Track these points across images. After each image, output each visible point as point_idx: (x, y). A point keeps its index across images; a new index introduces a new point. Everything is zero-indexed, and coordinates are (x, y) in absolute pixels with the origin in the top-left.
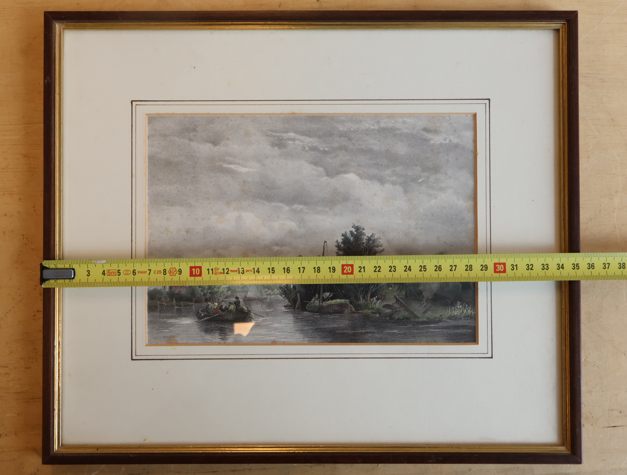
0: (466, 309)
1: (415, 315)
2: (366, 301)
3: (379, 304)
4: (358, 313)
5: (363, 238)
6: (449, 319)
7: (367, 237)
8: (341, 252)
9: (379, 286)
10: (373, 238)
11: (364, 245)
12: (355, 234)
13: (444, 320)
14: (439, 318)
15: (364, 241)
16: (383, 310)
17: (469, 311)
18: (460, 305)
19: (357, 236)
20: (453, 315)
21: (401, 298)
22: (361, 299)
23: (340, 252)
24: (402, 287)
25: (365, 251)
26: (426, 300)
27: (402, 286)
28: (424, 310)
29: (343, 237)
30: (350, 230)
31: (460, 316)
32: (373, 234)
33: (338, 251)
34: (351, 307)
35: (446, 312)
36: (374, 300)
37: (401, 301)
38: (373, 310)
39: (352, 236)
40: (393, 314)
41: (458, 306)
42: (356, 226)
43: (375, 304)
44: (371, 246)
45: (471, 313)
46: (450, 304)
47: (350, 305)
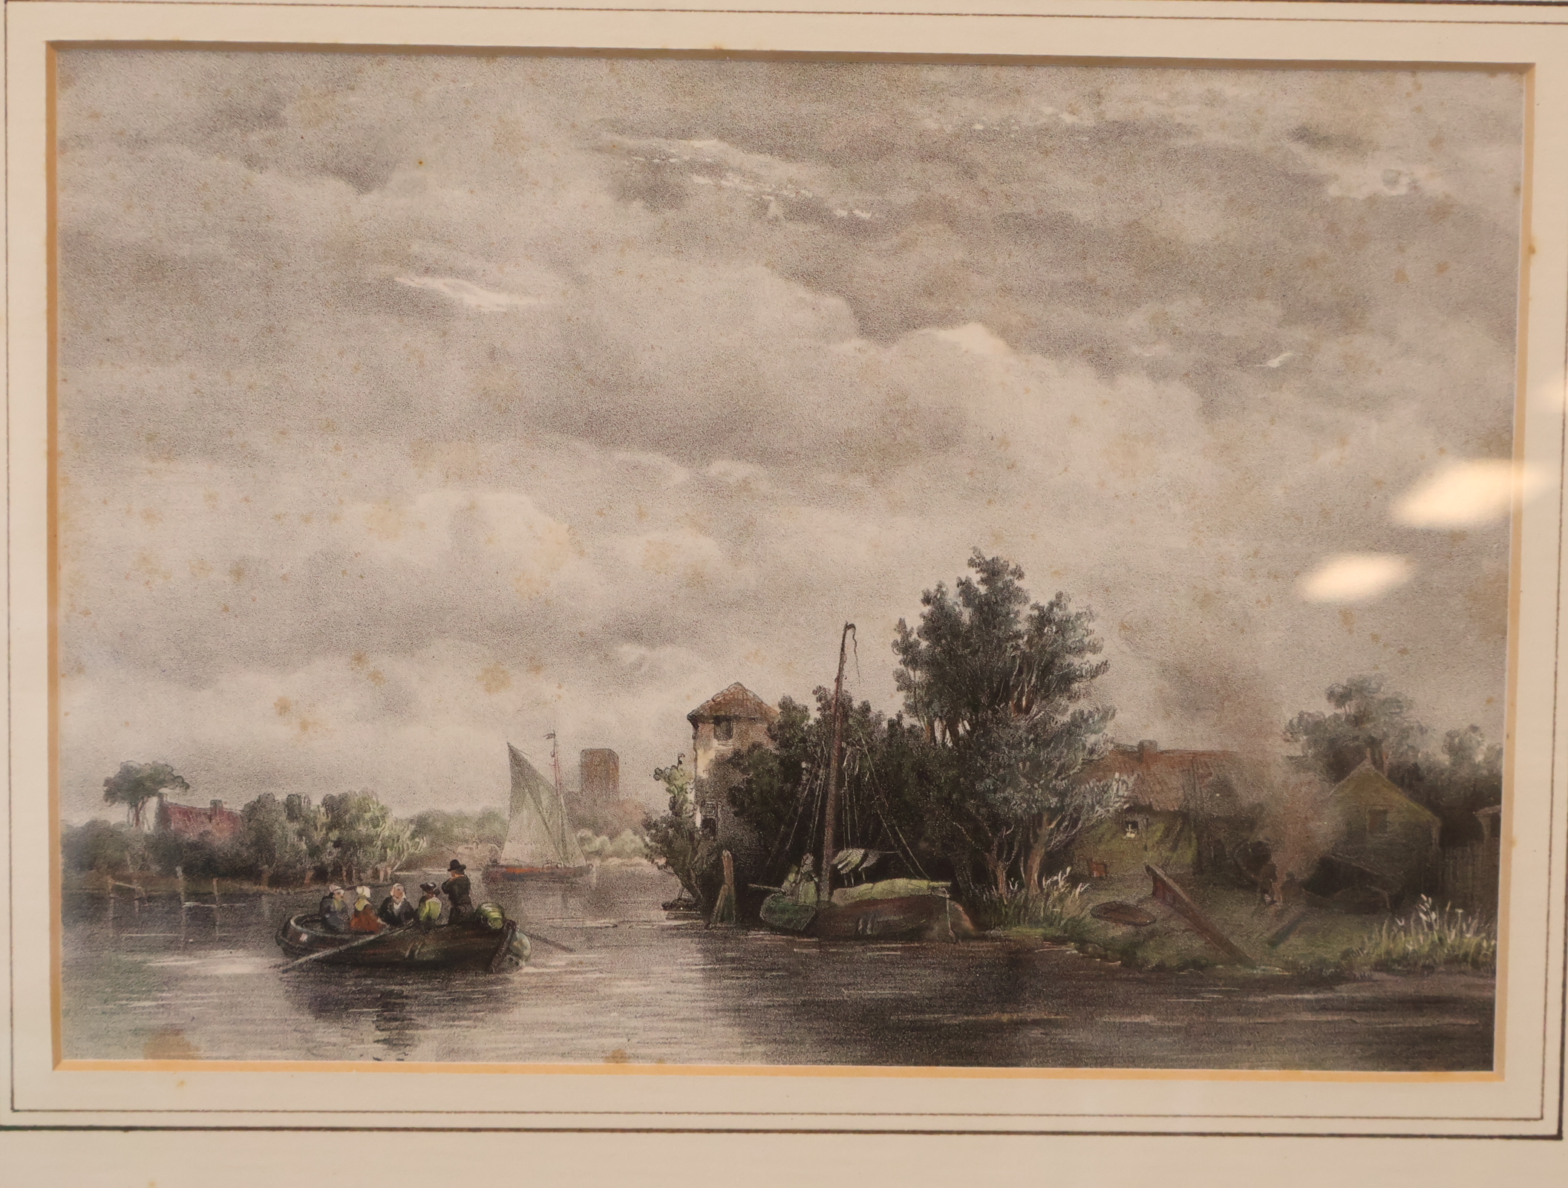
0: (1458, 926)
1: (1232, 950)
2: (1021, 886)
3: (1078, 903)
4: (984, 938)
5: (1017, 613)
6: (1381, 971)
7: (1033, 608)
8: (918, 673)
9: (1079, 826)
10: (1060, 613)
11: (1020, 642)
12: (980, 597)
13: (1358, 975)
14: (1337, 966)
15: (1022, 626)
16: (1094, 926)
17: (1468, 936)
18: (1433, 909)
19: (988, 604)
20: (1397, 952)
21: (1177, 879)
22: (1002, 876)
23: (911, 673)
24: (1181, 830)
25: (1025, 670)
26: (1283, 888)
27: (1184, 823)
28: (1274, 931)
29: (927, 609)
30: (959, 579)
31: (1429, 956)
32: (1059, 596)
33: (902, 667)
34: (954, 912)
35: (1370, 938)
36: (1057, 882)
37: (1177, 888)
38: (1051, 925)
39: (968, 603)
40: (1136, 945)
41: (1422, 915)
42: (988, 558)
43: (1061, 899)
44: (1049, 649)
45: (1479, 946)
46: (1388, 907)
47: (953, 903)
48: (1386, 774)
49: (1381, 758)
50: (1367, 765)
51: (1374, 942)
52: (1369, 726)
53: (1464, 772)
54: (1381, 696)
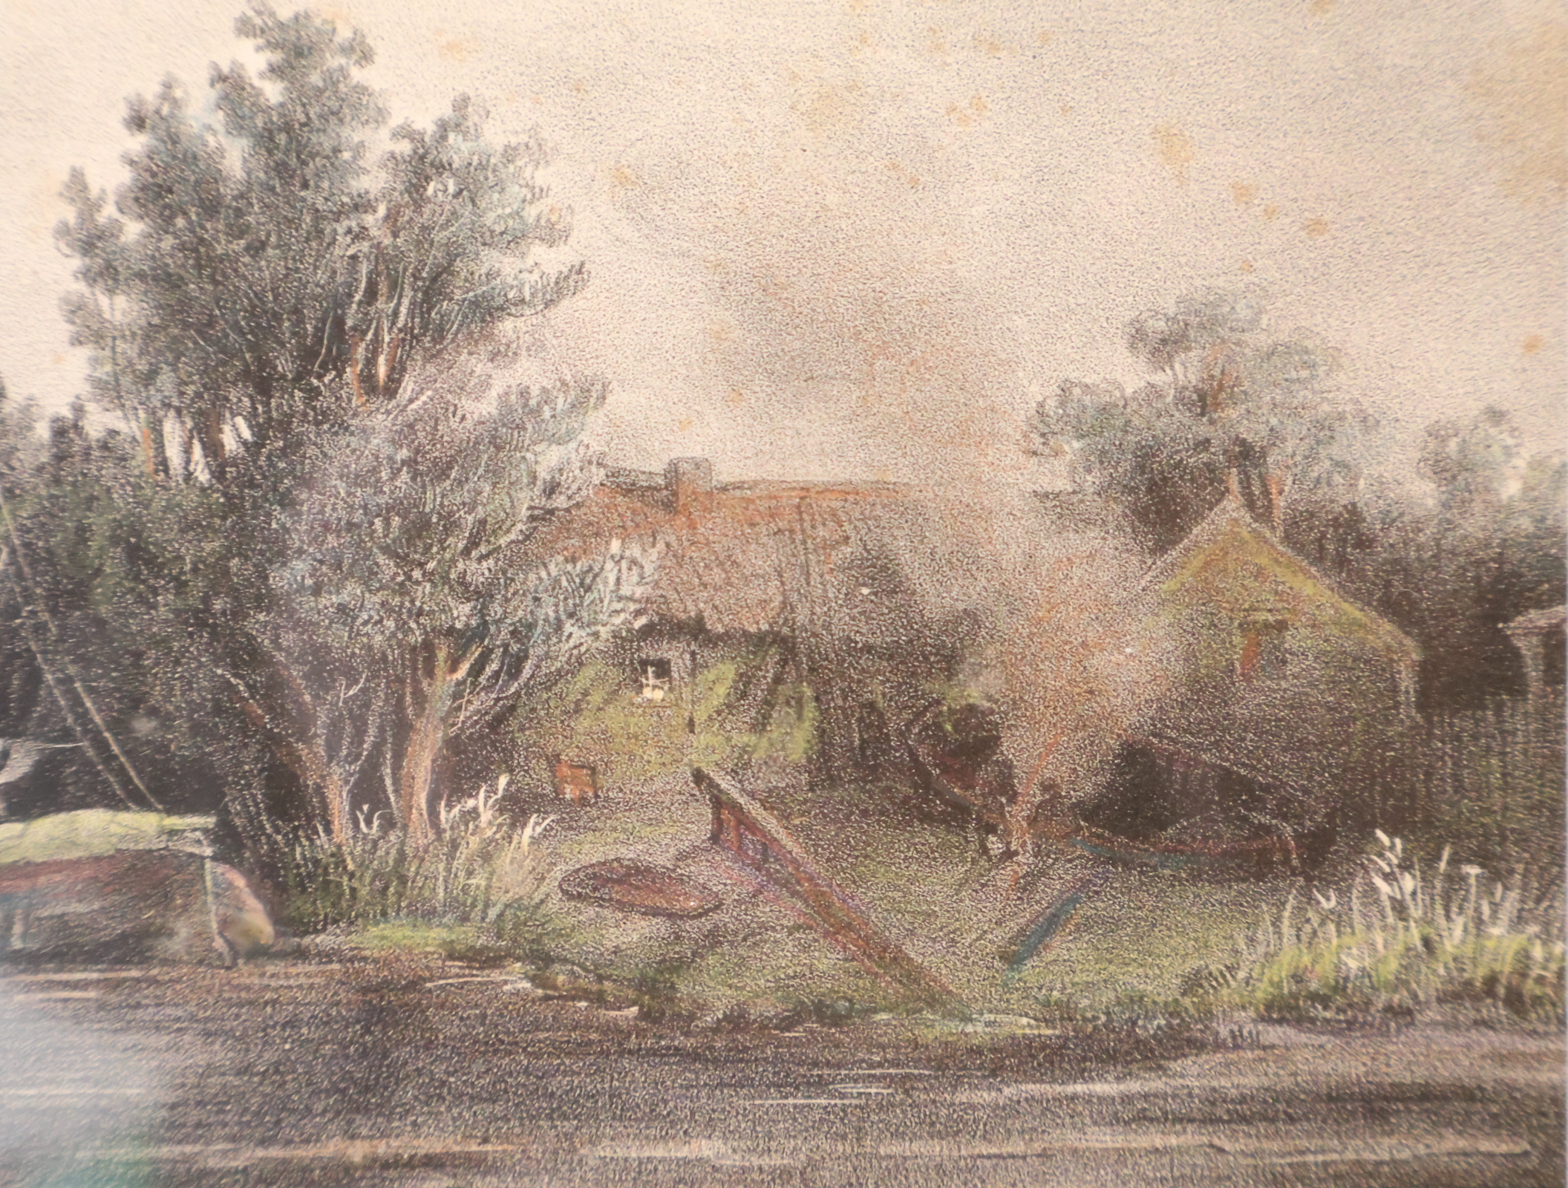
0: (1470, 907)
1: (913, 975)
2: (389, 824)
3: (528, 864)
4: (301, 954)
5: (359, 149)
6: (1280, 1021)
7: (396, 135)
8: (121, 301)
9: (527, 671)
10: (465, 147)
11: (369, 219)
12: (266, 110)
13: (1224, 1032)
14: (1173, 1011)
15: (372, 181)
16: (571, 921)
17: (1495, 931)
18: (1406, 866)
19: (287, 128)
20: (1320, 975)
21: (771, 800)
22: (339, 801)
23: (104, 301)
24: (778, 680)
25: (383, 288)
26: (1032, 821)
27: (784, 662)
28: (1013, 926)
29: (138, 143)
30: (216, 67)
31: (1399, 983)
32: (462, 104)
33: (81, 287)
34: (224, 890)
35: (1251, 941)
36: (474, 814)
37: (771, 823)
38: (464, 919)
39: (238, 123)
40: (677, 966)
41: (1379, 882)
42: (285, 14)
43: (486, 856)
44: (439, 236)
45: (1525, 956)
46: (1295, 862)
47: (221, 868)
48: (1280, 532)
49: (1266, 493)
50: (1232, 505)
51: (1261, 950)
52: (1232, 413)
53: (1474, 526)
54: (1262, 340)
